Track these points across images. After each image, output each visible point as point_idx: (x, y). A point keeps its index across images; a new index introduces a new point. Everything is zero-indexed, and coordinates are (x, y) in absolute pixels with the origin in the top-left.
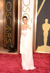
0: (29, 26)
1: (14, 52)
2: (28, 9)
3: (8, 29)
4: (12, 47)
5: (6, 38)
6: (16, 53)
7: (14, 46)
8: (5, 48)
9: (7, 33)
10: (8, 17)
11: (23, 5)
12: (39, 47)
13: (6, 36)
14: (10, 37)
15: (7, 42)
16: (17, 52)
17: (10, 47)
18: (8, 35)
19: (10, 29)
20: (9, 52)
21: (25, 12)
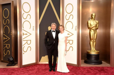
0: (31, 34)
2: (29, 16)
3: (6, 38)
4: (11, 59)
5: (4, 50)
6: (16, 67)
7: (14, 58)
8: (2, 61)
9: (4, 43)
10: (5, 25)
11: (23, 12)
12: (43, 57)
13: (4, 48)
15: (5, 54)
16: (17, 65)
17: (9, 60)
18: (7, 46)
19: (8, 39)
20: (7, 66)
21: (26, 19)
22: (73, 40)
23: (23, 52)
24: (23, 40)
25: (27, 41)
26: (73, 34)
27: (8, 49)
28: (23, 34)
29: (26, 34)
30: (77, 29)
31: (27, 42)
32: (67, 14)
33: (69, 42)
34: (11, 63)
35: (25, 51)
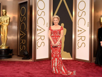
0: (45, 30)
1: (29, 59)
2: (43, 13)
3: (22, 34)
4: (26, 53)
5: (20, 45)
7: (29, 52)
8: (18, 56)
9: (21, 39)
10: (22, 22)
11: (37, 9)
13: (20, 43)
14: (24, 43)
15: (21, 49)
17: (24, 54)
19: (24, 35)
20: (23, 59)
21: (40, 15)
22: (85, 37)
23: (37, 47)
24: (37, 35)
25: (41, 36)
26: (85, 31)
27: (24, 45)
28: (38, 30)
29: (40, 30)
30: (89, 25)
31: (41, 38)
32: (80, 11)
33: (81, 38)
34: (26, 57)
35: (39, 46)
